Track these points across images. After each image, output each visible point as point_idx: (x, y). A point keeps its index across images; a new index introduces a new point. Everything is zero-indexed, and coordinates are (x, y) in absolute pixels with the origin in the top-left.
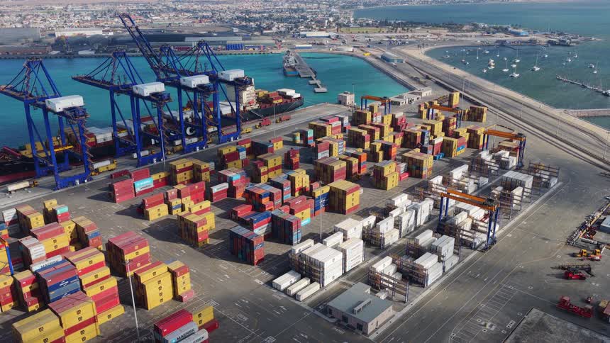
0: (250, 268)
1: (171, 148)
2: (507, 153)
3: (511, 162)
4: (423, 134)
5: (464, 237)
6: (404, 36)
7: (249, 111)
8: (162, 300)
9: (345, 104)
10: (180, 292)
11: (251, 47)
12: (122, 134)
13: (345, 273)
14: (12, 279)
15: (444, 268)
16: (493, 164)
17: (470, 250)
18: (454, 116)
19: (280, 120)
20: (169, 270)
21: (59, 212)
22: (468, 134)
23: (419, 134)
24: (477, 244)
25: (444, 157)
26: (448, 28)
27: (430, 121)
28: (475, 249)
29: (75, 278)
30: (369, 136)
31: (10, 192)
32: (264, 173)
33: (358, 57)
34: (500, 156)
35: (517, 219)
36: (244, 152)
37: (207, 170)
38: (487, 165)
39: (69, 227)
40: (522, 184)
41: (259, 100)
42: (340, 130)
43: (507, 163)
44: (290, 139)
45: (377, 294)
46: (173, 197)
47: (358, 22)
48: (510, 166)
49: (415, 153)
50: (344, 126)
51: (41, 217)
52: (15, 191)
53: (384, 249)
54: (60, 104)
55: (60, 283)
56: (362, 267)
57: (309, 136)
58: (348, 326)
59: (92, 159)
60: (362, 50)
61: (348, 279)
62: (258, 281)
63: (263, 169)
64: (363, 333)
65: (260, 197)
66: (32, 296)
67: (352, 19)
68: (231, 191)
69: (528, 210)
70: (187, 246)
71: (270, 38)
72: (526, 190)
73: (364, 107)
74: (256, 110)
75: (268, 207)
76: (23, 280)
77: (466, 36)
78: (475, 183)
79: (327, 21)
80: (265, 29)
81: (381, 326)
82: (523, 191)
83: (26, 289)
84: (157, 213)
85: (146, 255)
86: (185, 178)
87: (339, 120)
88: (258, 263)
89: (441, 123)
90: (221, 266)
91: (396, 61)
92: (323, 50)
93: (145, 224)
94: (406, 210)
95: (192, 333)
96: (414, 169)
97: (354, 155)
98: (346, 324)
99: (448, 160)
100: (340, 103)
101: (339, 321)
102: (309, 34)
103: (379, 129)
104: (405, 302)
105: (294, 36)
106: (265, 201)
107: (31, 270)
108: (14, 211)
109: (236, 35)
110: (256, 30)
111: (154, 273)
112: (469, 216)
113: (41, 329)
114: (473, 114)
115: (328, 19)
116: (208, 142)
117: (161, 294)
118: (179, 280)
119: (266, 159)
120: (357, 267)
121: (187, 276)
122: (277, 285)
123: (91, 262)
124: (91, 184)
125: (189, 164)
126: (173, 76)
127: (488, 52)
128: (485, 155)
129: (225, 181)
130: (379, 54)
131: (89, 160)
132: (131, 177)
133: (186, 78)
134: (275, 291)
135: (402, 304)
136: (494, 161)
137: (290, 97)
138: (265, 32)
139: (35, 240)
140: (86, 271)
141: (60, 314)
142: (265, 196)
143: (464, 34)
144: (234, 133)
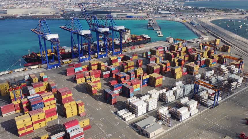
0: (110, 106)
1: (93, 56)
2: (235, 67)
3: (235, 70)
4: (198, 56)
5: (203, 102)
6: (203, 14)
7: (127, 43)
8: (72, 115)
9: (169, 42)
10: (80, 112)
11: (137, 17)
12: (75, 50)
13: (148, 112)
14: (20, 101)
15: (191, 114)
16: (227, 71)
17: (205, 107)
18: (213, 49)
19: (140, 47)
20: (76, 103)
21: (44, 78)
22: (218, 57)
23: (196, 56)
24: (209, 105)
25: (206, 66)
26: (224, 11)
27: (203, 51)
28: (208, 107)
29: (42, 103)
30: (174, 55)
31: (31, 69)
32: (126, 68)
33: (180, 22)
34: (230, 68)
35: (231, 96)
36: (120, 59)
37: (104, 65)
38: (224, 71)
39: (45, 84)
40: (237, 81)
41: (132, 39)
42: (163, 52)
43: (233, 71)
44: (141, 55)
45: (158, 122)
46: (87, 75)
47: (185, 8)
48: (235, 73)
49: (191, 64)
50: (165, 51)
51: (37, 79)
52: (33, 69)
53: (167, 103)
54: (50, 37)
55: (36, 104)
56: (156, 110)
57: (148, 54)
58: (143, 133)
59: (61, 58)
60: (183, 20)
61: (148, 114)
62: (112, 111)
63: (125, 67)
64: (148, 137)
65: (121, 78)
66: (27, 108)
67: (182, 6)
68: (111, 75)
69: (238, 92)
70: (89, 95)
71: (145, 13)
72: (238, 83)
73: (175, 43)
74: (130, 43)
75: (123, 82)
76: (23, 102)
77: (232, 14)
78: (216, 79)
79: (171, 7)
80: (144, 10)
81: (156, 135)
82: (237, 84)
83: (24, 105)
84: (81, 81)
85: (70, 97)
86: (95, 68)
87: (163, 48)
88: (113, 104)
89: (207, 52)
90: (99, 104)
91: (196, 25)
92: (166, 19)
93: (75, 85)
94: (180, 88)
95: (78, 129)
96: (190, 71)
97: (164, 63)
98: (142, 133)
99: (207, 68)
100: (167, 41)
101: (139, 131)
102: (162, 12)
103: (179, 53)
104: (169, 126)
105: (155, 13)
106: (122, 79)
107: (27, 98)
108: (29, 76)
109: (132, 12)
110: (141, 10)
111: (70, 104)
112: (207, 93)
113: (24, 121)
114: (224, 49)
115: (172, 6)
116: (108, 54)
117: (72, 112)
118: (80, 108)
119: (127, 63)
120: (154, 109)
121: (83, 106)
122: (118, 114)
123: (49, 97)
124: (60, 68)
125: (97, 63)
126: (96, 27)
127: (240, 22)
128: (223, 67)
129: (109, 70)
130: (189, 21)
131: (60, 59)
132: (74, 66)
133: (100, 29)
134: (117, 116)
135: (168, 127)
136: (227, 70)
137: (145, 38)
138: (144, 11)
139: (32, 87)
140: (47, 101)
141: (31, 116)
142: (123, 77)
143: (231, 13)
144: (119, 51)
